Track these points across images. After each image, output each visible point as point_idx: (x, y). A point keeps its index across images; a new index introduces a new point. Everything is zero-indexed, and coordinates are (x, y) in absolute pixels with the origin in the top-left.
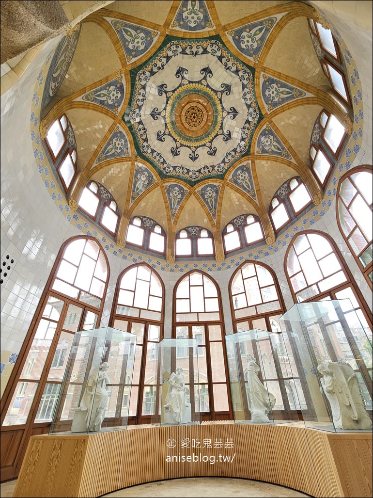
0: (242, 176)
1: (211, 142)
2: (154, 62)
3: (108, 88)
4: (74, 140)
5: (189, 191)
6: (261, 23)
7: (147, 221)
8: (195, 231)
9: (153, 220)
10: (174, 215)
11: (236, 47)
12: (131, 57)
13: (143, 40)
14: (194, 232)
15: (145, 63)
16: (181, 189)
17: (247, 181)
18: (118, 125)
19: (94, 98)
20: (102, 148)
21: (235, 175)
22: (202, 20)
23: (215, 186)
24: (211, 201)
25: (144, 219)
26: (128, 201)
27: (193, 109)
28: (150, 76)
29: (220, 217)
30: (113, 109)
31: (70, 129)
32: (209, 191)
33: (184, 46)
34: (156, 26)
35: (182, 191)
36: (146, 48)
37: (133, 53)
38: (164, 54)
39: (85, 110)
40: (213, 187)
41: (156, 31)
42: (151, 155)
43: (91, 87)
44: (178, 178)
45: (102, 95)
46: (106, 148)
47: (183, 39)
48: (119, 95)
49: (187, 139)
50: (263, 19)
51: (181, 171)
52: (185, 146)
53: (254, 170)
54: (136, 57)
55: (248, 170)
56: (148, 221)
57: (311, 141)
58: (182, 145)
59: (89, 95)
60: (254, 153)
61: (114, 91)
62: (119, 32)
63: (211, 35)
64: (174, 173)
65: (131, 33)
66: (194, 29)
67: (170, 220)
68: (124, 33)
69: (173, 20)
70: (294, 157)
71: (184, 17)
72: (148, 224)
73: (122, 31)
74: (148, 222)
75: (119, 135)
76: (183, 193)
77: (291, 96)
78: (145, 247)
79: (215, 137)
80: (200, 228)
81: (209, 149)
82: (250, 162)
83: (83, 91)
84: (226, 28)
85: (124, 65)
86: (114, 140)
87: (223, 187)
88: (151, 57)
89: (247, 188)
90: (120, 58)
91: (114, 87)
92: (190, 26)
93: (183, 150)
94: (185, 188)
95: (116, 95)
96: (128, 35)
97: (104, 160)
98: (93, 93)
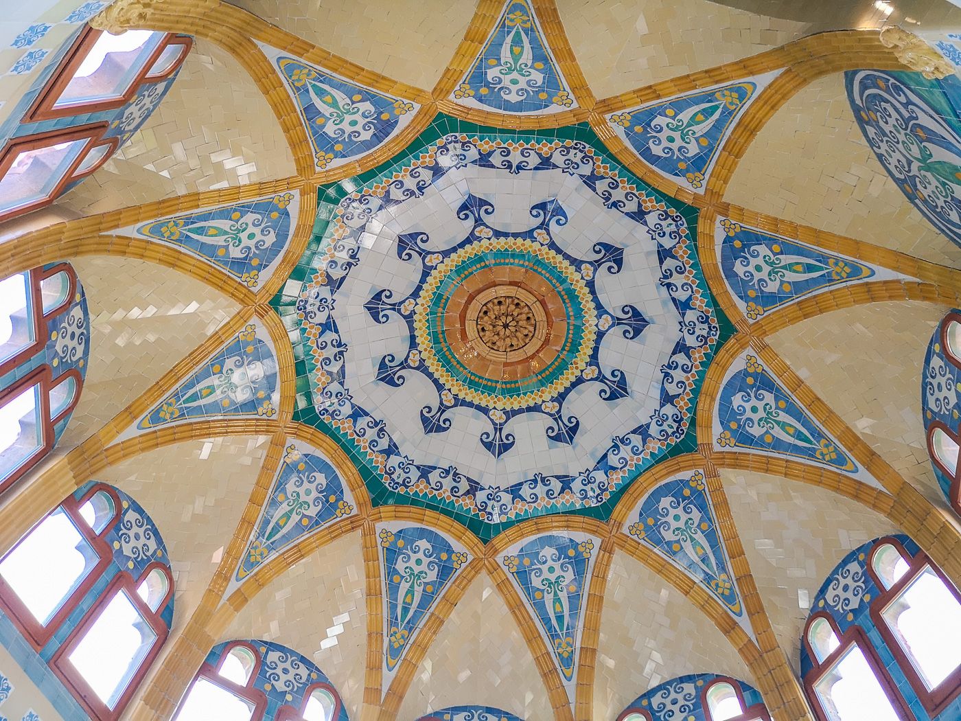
0: (551, 570)
1: (510, 414)
2: (510, 145)
3: (357, 97)
4: (138, 121)
5: (355, 511)
6: (823, 259)
7: (135, 529)
8: (290, 677)
9: (160, 541)
10: (252, 565)
11: (719, 259)
12: (472, 93)
13: (529, 89)
14: (283, 677)
15: (487, 130)
16: (333, 488)
17: (563, 596)
18: (296, 193)
19: (305, 85)
20: (198, 206)
21: (530, 553)
22: (689, 159)
23: (449, 550)
24: (411, 591)
25: (131, 516)
26: (130, 413)
27: (517, 305)
28: (474, 162)
29: (411, 674)
30: (321, 149)
31: (161, 87)
32: (420, 555)
33: (602, 170)
34: (580, 88)
35: (332, 499)
36: (519, 106)
37: (484, 91)
38: (546, 149)
39: (254, 88)
40: (440, 546)
41: (572, 96)
42: (316, 331)
43: (326, 58)
44: (347, 448)
45: (328, 99)
46: (207, 217)
47: (612, 157)
48: (366, 136)
49: (449, 362)
50: (836, 254)
51: (371, 434)
52: (430, 375)
53: (600, 577)
54: (480, 100)
55: (579, 563)
56: (141, 531)
57: (817, 599)
58: (422, 367)
59: (301, 67)
60: (620, 525)
61: (364, 115)
62: (504, 29)
63: (680, 198)
64: (346, 427)
65: (522, 52)
66: (654, 159)
67: (227, 579)
68: (509, 39)
69: (628, 110)
70: (750, 614)
71: (653, 124)
72: (133, 542)
73: (509, 33)
74: (137, 537)
75: (275, 215)
76: (334, 506)
77: (809, 449)
78: (54, 645)
79: (529, 409)
80: (314, 676)
81: (490, 428)
82: (597, 541)
83: (303, 48)
84: (728, 210)
85: (440, 91)
86: (250, 218)
87: (475, 567)
88: (513, 132)
89: (554, 622)
90: (448, 70)
91: (373, 110)
92: (649, 148)
93: (415, 380)
94: (348, 496)
95: (359, 128)
96: (512, 51)
97: (170, 239)
98: (314, 74)
